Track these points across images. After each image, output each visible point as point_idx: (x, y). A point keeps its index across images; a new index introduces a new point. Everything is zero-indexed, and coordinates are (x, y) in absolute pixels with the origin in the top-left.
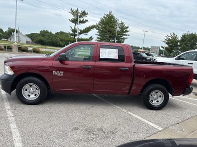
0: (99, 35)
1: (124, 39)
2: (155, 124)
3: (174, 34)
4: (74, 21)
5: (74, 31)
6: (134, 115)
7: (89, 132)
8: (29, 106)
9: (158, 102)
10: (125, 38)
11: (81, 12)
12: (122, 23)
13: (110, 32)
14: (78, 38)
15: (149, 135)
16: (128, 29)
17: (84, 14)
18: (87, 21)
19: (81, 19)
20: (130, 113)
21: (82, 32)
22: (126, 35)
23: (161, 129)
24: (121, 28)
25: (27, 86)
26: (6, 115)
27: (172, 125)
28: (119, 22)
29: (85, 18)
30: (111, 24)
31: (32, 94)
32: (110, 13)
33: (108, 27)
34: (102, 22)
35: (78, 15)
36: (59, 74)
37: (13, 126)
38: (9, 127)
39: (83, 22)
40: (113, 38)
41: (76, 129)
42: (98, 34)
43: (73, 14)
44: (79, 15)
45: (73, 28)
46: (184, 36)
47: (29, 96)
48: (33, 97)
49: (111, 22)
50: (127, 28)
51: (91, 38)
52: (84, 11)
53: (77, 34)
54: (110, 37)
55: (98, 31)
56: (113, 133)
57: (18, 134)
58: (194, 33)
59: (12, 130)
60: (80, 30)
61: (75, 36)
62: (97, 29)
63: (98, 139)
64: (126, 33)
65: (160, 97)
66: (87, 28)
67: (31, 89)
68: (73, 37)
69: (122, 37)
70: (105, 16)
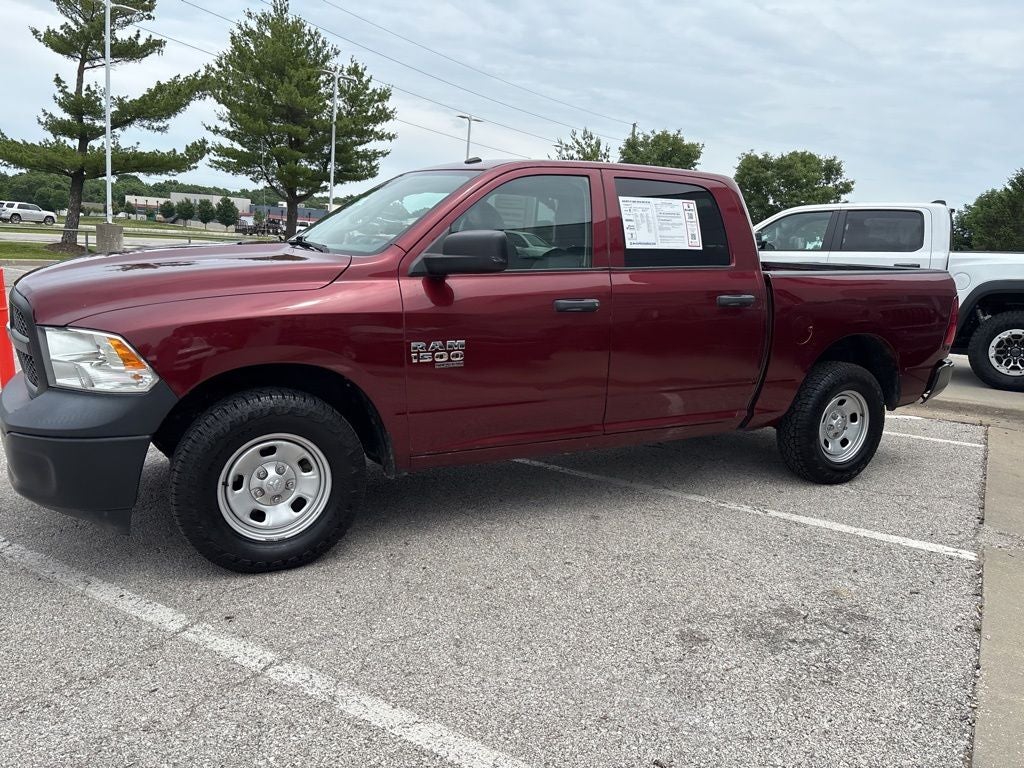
1: (371, 157)
3: (588, 136)
7: (764, 636)
10: (375, 155)
12: (355, 71)
15: (968, 589)
16: (389, 105)
21: (127, 114)
22: (381, 137)
23: (968, 555)
24: (352, 100)
29: (143, 30)
32: (280, 9)
33: (287, 91)
36: (442, 359)
40: (313, 152)
44: (109, 4)
50: (385, 95)
60: (120, 102)
61: (86, 134)
62: (220, 100)
63: (846, 659)
64: (378, 128)
66: (160, 87)
67: (272, 472)
68: (74, 143)
69: (360, 149)
70: (253, 25)
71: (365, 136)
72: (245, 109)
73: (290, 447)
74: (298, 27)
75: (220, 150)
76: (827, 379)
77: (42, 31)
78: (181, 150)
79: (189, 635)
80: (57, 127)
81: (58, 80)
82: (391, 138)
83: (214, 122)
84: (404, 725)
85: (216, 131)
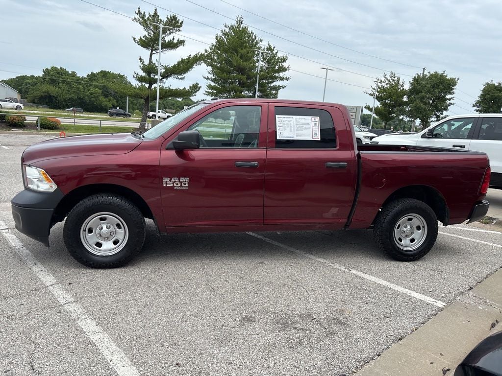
0: (213, 80)
1: (277, 89)
2: (423, 293)
3: (393, 75)
4: (149, 43)
5: (150, 69)
6: (366, 276)
7: (284, 324)
8: (101, 271)
9: (412, 240)
10: (279, 87)
11: (165, 19)
12: (270, 49)
13: (241, 70)
14: (161, 89)
15: (421, 320)
16: (285, 65)
17: (174, 23)
18: (181, 42)
19: (168, 39)
20: (353, 271)
21: (169, 72)
22: (282, 79)
23: (440, 304)
24: (269, 62)
25: (92, 221)
26: (55, 300)
27: (461, 293)
28: (263, 45)
29: (176, 36)
30: (244, 51)
31: (107, 239)
32: (239, 23)
33: (236, 60)
34: (220, 45)
35: (156, 28)
36: (177, 186)
37: (89, 326)
38: (80, 331)
39: (171, 46)
40: (250, 87)
41: (249, 320)
42: (211, 76)
43: (144, 23)
44: (161, 26)
45: (147, 63)
46: (417, 80)
47: (99, 245)
48: (108, 248)
49: (242, 44)
50: (284, 60)
51: (195, 88)
52: (174, 18)
53: (158, 77)
54: (242, 84)
55: (210, 68)
56: (340, 322)
57: (113, 346)
58: (440, 72)
59: (94, 338)
60: (166, 68)
61: (152, 82)
62: (208, 64)
63: (313, 339)
64: (281, 74)
65: (418, 228)
66: (183, 61)
67: (105, 228)
68: (147, 85)
69: (272, 85)
70: (227, 30)
71: (274, 79)
72: (220, 69)
73: (113, 218)
74: (245, 30)
75: (210, 87)
76: (398, 207)
77: (138, 39)
78: (188, 88)
79: (51, 288)
80: (141, 79)
81: (141, 59)
82: (287, 79)
83: (207, 75)
84: (94, 332)
85: (208, 79)
